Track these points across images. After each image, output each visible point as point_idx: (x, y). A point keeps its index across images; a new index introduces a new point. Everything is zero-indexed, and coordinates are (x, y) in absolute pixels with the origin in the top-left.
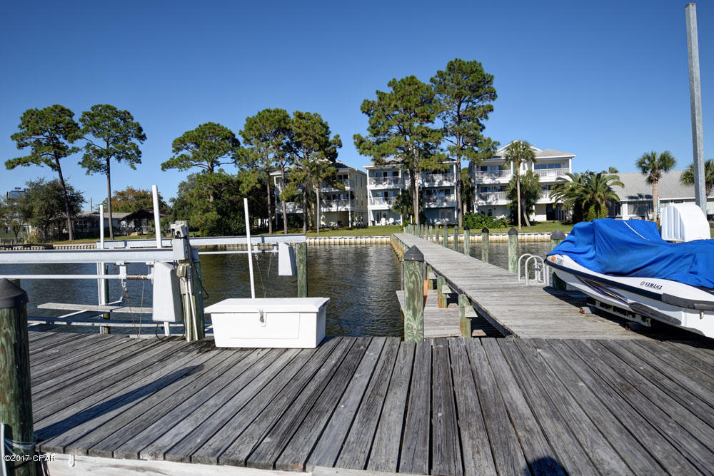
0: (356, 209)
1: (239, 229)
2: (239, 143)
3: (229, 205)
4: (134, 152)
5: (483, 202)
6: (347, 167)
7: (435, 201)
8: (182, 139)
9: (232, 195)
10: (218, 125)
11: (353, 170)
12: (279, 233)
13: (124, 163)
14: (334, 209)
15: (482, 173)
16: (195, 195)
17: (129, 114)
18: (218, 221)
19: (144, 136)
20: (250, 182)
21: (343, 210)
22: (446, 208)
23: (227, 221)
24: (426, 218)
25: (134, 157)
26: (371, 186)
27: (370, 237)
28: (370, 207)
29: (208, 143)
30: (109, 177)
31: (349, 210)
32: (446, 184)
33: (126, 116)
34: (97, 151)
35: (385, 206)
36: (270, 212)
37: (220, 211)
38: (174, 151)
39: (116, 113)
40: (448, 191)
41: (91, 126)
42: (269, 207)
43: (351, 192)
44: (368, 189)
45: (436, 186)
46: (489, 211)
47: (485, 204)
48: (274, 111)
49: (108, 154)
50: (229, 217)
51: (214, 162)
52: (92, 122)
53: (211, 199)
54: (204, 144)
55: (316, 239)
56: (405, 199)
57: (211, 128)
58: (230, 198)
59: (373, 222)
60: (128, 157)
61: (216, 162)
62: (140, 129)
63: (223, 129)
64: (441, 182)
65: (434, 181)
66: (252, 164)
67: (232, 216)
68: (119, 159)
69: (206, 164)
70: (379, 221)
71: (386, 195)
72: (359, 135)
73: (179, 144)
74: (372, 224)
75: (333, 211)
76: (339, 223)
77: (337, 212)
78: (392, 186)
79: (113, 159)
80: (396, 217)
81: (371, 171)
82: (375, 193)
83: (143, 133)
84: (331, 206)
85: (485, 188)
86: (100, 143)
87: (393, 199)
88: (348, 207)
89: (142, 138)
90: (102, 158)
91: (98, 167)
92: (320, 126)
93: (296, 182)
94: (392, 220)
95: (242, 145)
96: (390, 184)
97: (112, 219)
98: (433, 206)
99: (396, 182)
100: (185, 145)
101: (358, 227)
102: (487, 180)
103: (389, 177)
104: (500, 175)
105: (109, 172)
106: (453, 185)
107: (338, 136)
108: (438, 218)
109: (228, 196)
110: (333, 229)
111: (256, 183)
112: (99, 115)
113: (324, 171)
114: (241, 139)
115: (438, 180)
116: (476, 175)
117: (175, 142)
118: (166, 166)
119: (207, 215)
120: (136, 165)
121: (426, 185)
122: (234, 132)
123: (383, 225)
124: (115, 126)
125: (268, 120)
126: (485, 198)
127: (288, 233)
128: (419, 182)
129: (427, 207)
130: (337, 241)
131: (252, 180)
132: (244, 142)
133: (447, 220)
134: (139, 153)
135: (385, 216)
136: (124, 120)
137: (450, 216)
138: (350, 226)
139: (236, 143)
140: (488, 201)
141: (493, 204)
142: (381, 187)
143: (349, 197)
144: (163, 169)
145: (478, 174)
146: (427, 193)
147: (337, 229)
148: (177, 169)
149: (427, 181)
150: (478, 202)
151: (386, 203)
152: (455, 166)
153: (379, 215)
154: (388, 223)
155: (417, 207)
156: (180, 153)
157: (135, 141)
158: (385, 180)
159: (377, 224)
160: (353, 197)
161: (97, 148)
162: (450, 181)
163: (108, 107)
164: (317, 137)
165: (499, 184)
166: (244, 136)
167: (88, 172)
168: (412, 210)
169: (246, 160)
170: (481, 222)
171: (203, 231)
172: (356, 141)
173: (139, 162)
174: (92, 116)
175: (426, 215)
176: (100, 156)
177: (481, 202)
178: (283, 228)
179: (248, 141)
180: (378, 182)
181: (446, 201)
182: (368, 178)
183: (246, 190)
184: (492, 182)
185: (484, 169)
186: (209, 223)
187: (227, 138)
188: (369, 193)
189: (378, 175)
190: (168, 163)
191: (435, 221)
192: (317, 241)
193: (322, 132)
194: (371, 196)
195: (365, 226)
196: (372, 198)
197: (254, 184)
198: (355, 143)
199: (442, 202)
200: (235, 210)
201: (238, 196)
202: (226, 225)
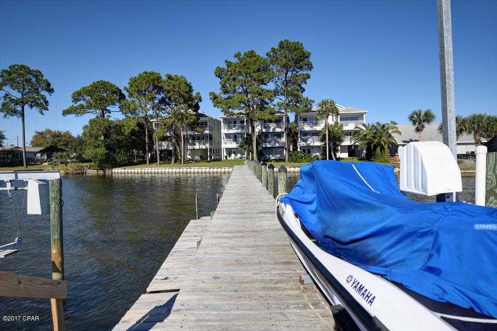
0: (214, 147)
1: (122, 161)
2: (125, 97)
3: (116, 143)
4: (42, 101)
5: (304, 143)
6: (207, 116)
7: (270, 142)
8: (79, 93)
9: (119, 135)
10: (108, 82)
11: (211, 119)
12: (154, 164)
13: (35, 110)
14: (197, 147)
15: (304, 123)
16: (88, 135)
17: (40, 72)
18: (106, 155)
19: (52, 89)
20: (130, 126)
21: (204, 147)
22: (278, 147)
23: (113, 154)
24: (264, 155)
25: (43, 106)
26: (224, 131)
27: (220, 167)
28: (224, 146)
29: (99, 95)
30: (23, 120)
31: (208, 148)
32: (278, 130)
33: (38, 75)
34: (13, 100)
35: (234, 145)
36: (147, 148)
37: (108, 147)
38: (73, 102)
39: (30, 72)
40: (279, 135)
41: (7, 80)
42: (147, 145)
43: (210, 135)
44: (222, 133)
45: (271, 131)
46: (308, 150)
47: (305, 145)
48: (150, 73)
49: (22, 103)
50: (115, 152)
51: (104, 110)
52: (8, 78)
53: (102, 138)
54: (95, 96)
55: (180, 169)
56: (248, 141)
57: (102, 84)
58: (117, 138)
59: (226, 157)
60: (37, 105)
61: (106, 110)
62: (49, 85)
63: (112, 86)
64: (274, 129)
65: (270, 128)
66: (133, 112)
67: (118, 151)
68: (31, 107)
69: (99, 112)
70: (230, 156)
71: (235, 137)
72: (214, 93)
73: (77, 96)
74: (225, 158)
75: (196, 148)
76: (201, 157)
77: (199, 149)
78: (239, 131)
79: (26, 107)
80: (242, 154)
81: (224, 119)
82: (228, 136)
83: (51, 88)
84: (195, 145)
85: (305, 134)
86: (16, 95)
87: (240, 140)
88: (208, 146)
89: (51, 91)
90: (18, 106)
91: (14, 112)
92: (185, 85)
93: (166, 126)
94: (239, 156)
95: (127, 98)
96: (238, 129)
97: (25, 152)
98: (268, 146)
99: (242, 128)
100: (83, 97)
101: (214, 160)
102: (307, 128)
103: (238, 124)
104: (316, 124)
105: (23, 116)
106: (283, 130)
107: (199, 93)
108: (272, 154)
109: (115, 136)
110: (197, 162)
111: (135, 127)
112: (15, 73)
113: (187, 119)
114: (126, 94)
115: (272, 127)
116: (299, 124)
117: (74, 94)
118: (66, 113)
119: (97, 150)
120: (44, 112)
121: (264, 130)
122: (120, 88)
123: (233, 159)
124: (29, 81)
125: (144, 79)
126: (305, 141)
127: (160, 164)
128: (258, 129)
129: (264, 146)
130: (196, 170)
131: (132, 124)
132: (129, 96)
133: (279, 155)
134: (47, 102)
135: (234, 153)
136: (36, 77)
137: (281, 153)
138: (209, 160)
139: (122, 96)
140: (308, 143)
141: (311, 145)
142: (231, 131)
143: (208, 139)
144: (63, 114)
145: (301, 123)
146: (263, 136)
147: (199, 161)
148: (75, 115)
149: (265, 128)
150: (301, 143)
151: (235, 143)
152: (284, 117)
153: (230, 151)
154: (237, 158)
155: (255, 147)
156: (79, 103)
157: (44, 93)
158: (235, 126)
159: (228, 158)
160: (211, 138)
161: (13, 98)
162: (281, 128)
163: (23, 66)
164: (182, 93)
165: (316, 130)
166: (127, 91)
167: (5, 116)
168: (252, 148)
169: (129, 108)
170: (302, 158)
171: (95, 162)
172: (211, 97)
173: (46, 109)
174: (10, 74)
175: (263, 152)
176: (17, 104)
177: (303, 144)
178: (156, 161)
179: (131, 95)
180: (230, 128)
181: (278, 142)
182: (222, 124)
183: (127, 131)
184: (311, 129)
185: (305, 120)
186: (99, 157)
187: (115, 93)
188: (223, 136)
189: (230, 122)
190: (67, 110)
191: (271, 156)
192: (181, 170)
193: (186, 90)
194: (225, 137)
195: (220, 160)
196: (225, 139)
197: (133, 127)
198: (211, 99)
199: (275, 143)
200: (120, 147)
201: (123, 137)
202: (113, 158)
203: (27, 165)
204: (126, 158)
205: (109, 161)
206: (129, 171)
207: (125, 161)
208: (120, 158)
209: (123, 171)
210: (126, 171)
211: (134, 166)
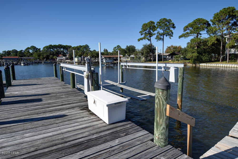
2: (210, 25)
3: (203, 50)
4: (171, 33)
8: (187, 27)
9: (205, 46)
10: (202, 19)
12: (224, 62)
13: (168, 37)
16: (189, 47)
17: (170, 20)
18: (197, 56)
19: (175, 27)
20: (212, 41)
23: (201, 56)
29: (196, 26)
30: (163, 42)
33: (169, 21)
34: (160, 34)
36: (221, 53)
37: (199, 53)
38: (184, 31)
39: (167, 21)
41: (159, 26)
42: (221, 51)
48: (228, 8)
49: (163, 34)
50: (202, 55)
51: (198, 34)
52: (159, 25)
53: (196, 48)
54: (194, 27)
57: (198, 20)
58: (204, 48)
60: (169, 35)
61: (199, 33)
62: (174, 25)
63: (203, 20)
66: (215, 33)
67: (204, 54)
68: (166, 36)
69: (196, 35)
73: (186, 28)
79: (165, 36)
83: (174, 26)
86: (161, 31)
89: (174, 27)
90: (162, 36)
91: (160, 39)
93: (235, 39)
95: (211, 25)
97: (163, 55)
100: (188, 28)
105: (163, 41)
109: (203, 47)
111: (215, 41)
112: (161, 22)
114: (211, 23)
117: (184, 28)
118: (180, 37)
119: (193, 54)
120: (171, 37)
122: (208, 21)
124: (166, 25)
125: (223, 13)
127: (229, 62)
131: (213, 40)
132: (213, 24)
134: (172, 33)
136: (169, 22)
139: (209, 25)
144: (179, 38)
148: (184, 38)
156: (186, 32)
157: (172, 29)
161: (160, 33)
163: (164, 19)
166: (212, 22)
167: (157, 41)
169: (212, 31)
171: (191, 60)
173: (172, 36)
174: (159, 23)
176: (161, 35)
178: (226, 60)
179: (214, 23)
183: (210, 44)
186: (194, 57)
187: (205, 23)
190: (181, 36)
197: (213, 42)
200: (205, 53)
201: (207, 47)
202: (201, 58)
203: (164, 61)
204: (208, 58)
205: (198, 60)
206: (209, 65)
207: (207, 60)
208: (204, 58)
209: (206, 65)
210: (207, 65)
211: (212, 63)
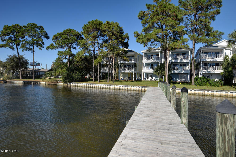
0: (137, 72)
1: (77, 78)
3: (75, 67)
5: (206, 71)
7: (177, 70)
8: (55, 36)
10: (73, 30)
11: (136, 53)
14: (126, 71)
15: (205, 56)
17: (42, 27)
18: (68, 74)
21: (131, 72)
22: (184, 73)
23: (72, 74)
24: (172, 78)
25: (41, 45)
26: (144, 61)
28: (144, 71)
30: (34, 54)
31: (134, 72)
32: (184, 61)
35: (151, 71)
39: (38, 27)
40: (185, 65)
43: (135, 64)
44: (143, 62)
45: (178, 61)
46: (208, 76)
47: (206, 72)
48: (95, 21)
49: (33, 44)
50: (73, 72)
56: (161, 67)
57: (69, 31)
59: (145, 79)
64: (182, 59)
65: (177, 59)
67: (75, 72)
68: (37, 46)
69: (67, 48)
70: (148, 78)
71: (152, 65)
72: (137, 32)
73: (55, 38)
74: (144, 80)
75: (126, 72)
76: (129, 78)
77: (128, 73)
78: (155, 61)
79: (35, 46)
80: (156, 77)
81: (145, 54)
82: (147, 64)
83: (48, 36)
84: (125, 70)
85: (206, 64)
87: (156, 67)
88: (133, 71)
89: (48, 38)
90: (31, 46)
91: (30, 49)
92: (117, 27)
94: (154, 78)
96: (154, 60)
97: (34, 71)
98: (176, 72)
99: (157, 59)
101: (137, 81)
102: (208, 59)
103: (154, 57)
104: (216, 57)
105: (34, 52)
106: (188, 61)
107: (127, 34)
108: (179, 78)
110: (125, 81)
113: (117, 50)
115: (180, 59)
116: (202, 56)
118: (48, 48)
120: (42, 49)
121: (173, 61)
123: (150, 80)
126: (207, 69)
128: (169, 59)
129: (173, 72)
133: (183, 79)
134: (43, 43)
135: (151, 76)
136: (40, 30)
137: (186, 78)
138: (133, 80)
139: (81, 38)
140: (209, 71)
141: (212, 72)
142: (149, 61)
143: (134, 66)
145: (203, 56)
146: (173, 65)
147: (127, 81)
149: (174, 59)
150: (202, 71)
151: (152, 69)
152: (189, 51)
153: (148, 75)
154: (152, 79)
155: (167, 72)
158: (152, 58)
159: (147, 80)
160: (136, 66)
162: (186, 59)
164: (115, 32)
165: (216, 61)
167: (23, 50)
168: (165, 73)
172: (135, 35)
173: (43, 47)
177: (205, 71)
178: (97, 80)
180: (148, 59)
181: (184, 69)
182: (143, 57)
183: (78, 59)
184: (212, 60)
185: (206, 53)
187: (76, 35)
188: (144, 64)
189: (148, 56)
191: (177, 79)
193: (118, 30)
194: (145, 65)
195: (140, 80)
196: (145, 67)
198: (135, 36)
199: (182, 70)
200: (77, 69)
201: (81, 63)
202: (71, 76)
203: (34, 78)
204: (80, 77)
205: (69, 79)
206: (80, 85)
207: (79, 78)
208: (75, 76)
209: (77, 84)
210: (78, 85)
